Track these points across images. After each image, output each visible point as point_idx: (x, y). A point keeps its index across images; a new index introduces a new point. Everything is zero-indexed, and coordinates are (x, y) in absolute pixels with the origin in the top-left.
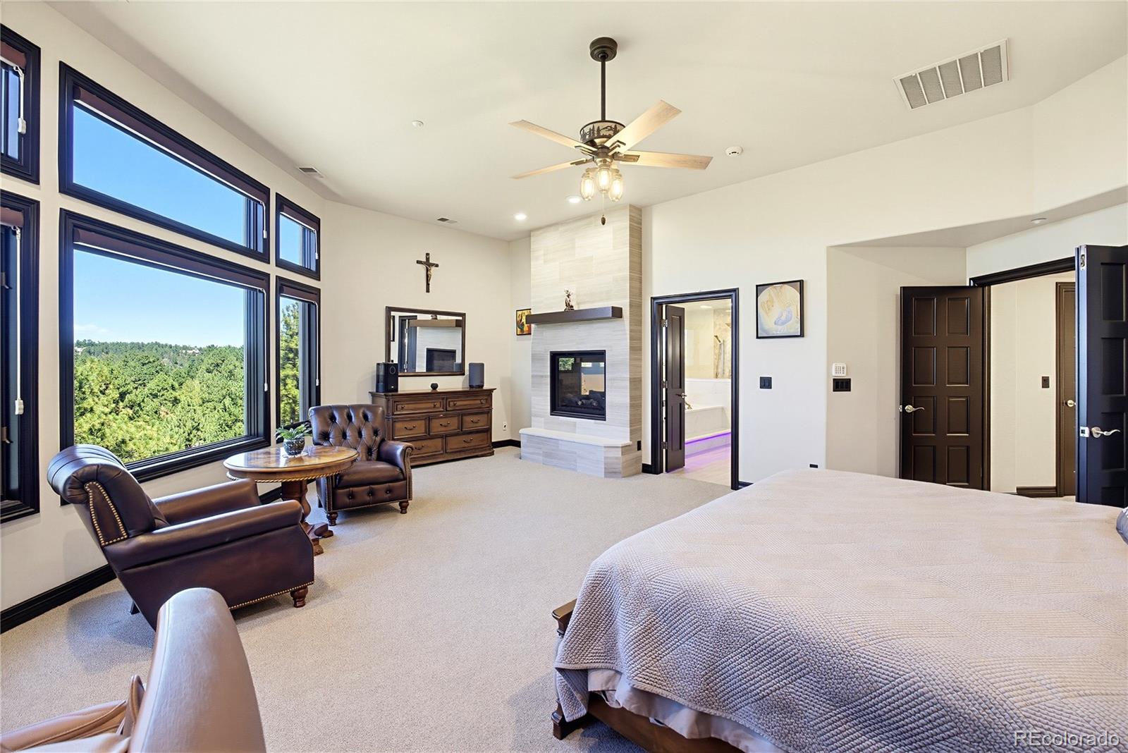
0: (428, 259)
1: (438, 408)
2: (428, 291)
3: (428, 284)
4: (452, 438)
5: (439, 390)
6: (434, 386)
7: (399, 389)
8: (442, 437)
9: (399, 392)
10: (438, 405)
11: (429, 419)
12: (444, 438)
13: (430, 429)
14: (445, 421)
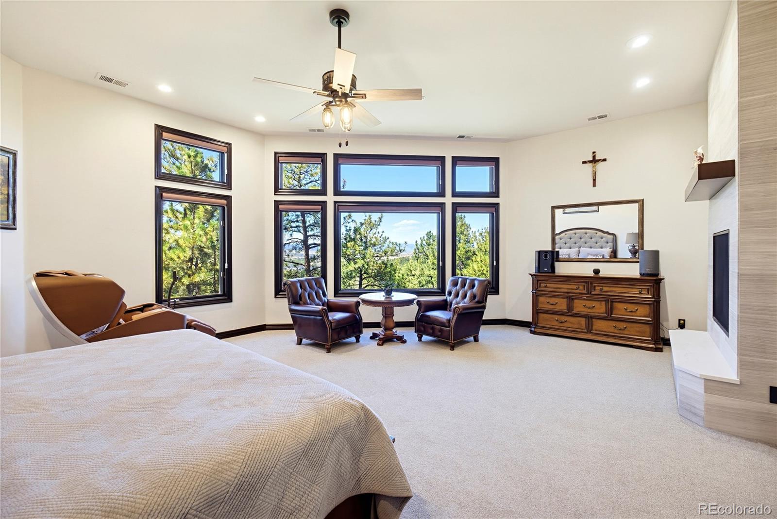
0: (594, 157)
1: (580, 290)
2: (594, 185)
3: (594, 180)
4: (599, 321)
5: (601, 274)
6: (597, 272)
7: (556, 272)
8: (585, 317)
9: (556, 274)
10: (581, 287)
11: (570, 299)
12: (589, 318)
13: (572, 307)
14: (589, 304)
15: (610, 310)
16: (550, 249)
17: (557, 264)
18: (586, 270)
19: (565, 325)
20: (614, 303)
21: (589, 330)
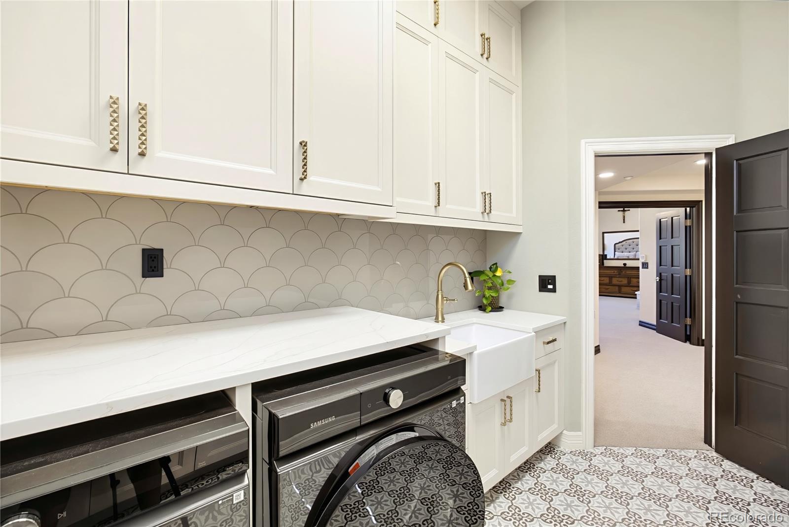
2: (624, 222)
3: (624, 220)
5: (627, 266)
6: (625, 264)
8: (618, 285)
9: (607, 266)
10: (617, 272)
11: (611, 278)
12: (620, 286)
13: (612, 282)
14: (620, 279)
15: (629, 282)
16: (602, 254)
17: (605, 261)
18: (620, 264)
19: (609, 290)
20: (631, 279)
21: (620, 292)
